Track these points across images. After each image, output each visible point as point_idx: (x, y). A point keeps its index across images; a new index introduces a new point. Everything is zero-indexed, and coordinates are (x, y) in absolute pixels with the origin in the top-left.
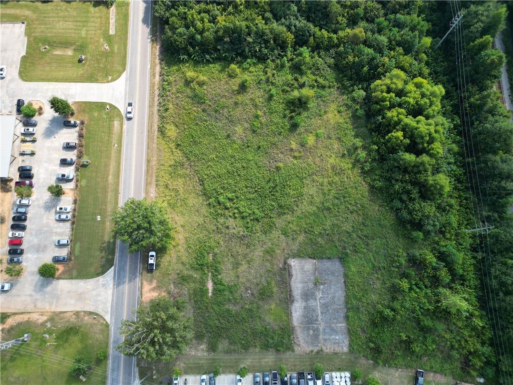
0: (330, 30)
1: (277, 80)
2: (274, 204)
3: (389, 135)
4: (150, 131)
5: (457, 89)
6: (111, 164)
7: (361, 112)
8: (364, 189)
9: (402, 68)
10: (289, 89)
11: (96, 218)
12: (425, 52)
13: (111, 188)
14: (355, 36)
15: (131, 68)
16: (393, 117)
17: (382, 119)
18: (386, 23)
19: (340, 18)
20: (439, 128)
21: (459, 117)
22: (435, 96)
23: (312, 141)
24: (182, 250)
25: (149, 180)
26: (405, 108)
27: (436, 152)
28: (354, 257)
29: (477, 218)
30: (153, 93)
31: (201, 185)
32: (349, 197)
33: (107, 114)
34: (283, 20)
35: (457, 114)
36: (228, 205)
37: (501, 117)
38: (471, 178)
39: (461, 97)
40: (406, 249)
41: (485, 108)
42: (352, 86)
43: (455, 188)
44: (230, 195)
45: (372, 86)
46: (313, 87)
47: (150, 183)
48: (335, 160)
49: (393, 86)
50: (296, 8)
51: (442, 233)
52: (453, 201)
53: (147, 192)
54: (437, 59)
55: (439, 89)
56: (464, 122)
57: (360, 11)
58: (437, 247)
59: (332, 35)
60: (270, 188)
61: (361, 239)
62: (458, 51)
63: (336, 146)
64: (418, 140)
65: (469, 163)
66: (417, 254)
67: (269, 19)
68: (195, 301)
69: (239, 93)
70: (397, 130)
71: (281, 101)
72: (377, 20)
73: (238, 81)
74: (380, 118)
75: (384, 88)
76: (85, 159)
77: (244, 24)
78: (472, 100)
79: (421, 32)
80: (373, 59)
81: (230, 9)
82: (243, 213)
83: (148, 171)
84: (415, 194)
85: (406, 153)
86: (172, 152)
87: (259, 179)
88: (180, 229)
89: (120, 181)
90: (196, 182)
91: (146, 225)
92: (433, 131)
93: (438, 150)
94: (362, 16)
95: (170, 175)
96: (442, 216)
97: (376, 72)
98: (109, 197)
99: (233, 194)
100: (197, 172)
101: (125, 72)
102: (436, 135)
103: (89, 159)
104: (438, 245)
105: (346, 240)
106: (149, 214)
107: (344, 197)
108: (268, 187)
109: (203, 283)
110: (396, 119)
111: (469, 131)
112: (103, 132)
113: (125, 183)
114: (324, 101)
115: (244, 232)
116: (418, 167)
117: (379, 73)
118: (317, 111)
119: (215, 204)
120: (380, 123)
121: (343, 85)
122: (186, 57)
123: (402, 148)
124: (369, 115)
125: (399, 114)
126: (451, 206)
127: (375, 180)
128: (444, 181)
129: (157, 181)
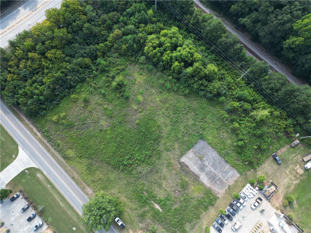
0: (103, 41)
1: (99, 84)
2: (151, 142)
3: (172, 67)
4: (60, 163)
5: (180, 22)
6: (55, 197)
7: (151, 67)
8: (183, 99)
9: (150, 33)
10: (109, 84)
11: (73, 230)
12: (154, 17)
13: (66, 209)
14: (117, 35)
15: (20, 142)
16: (166, 58)
17: (163, 63)
18: (125, 18)
19: (102, 32)
20: (191, 46)
21: (192, 33)
22: (176, 34)
23: (141, 98)
24: (129, 203)
25: (82, 187)
26: (168, 50)
27: (198, 58)
28: (206, 133)
29: (237, 70)
30: (44, 143)
31: (109, 165)
32: (180, 109)
33: (29, 175)
34: (77, 55)
35: (190, 32)
36: (131, 162)
37: (210, 20)
38: (220, 55)
39: (185, 24)
40: (223, 109)
41: (200, 21)
42: (136, 58)
43: (218, 65)
44: (128, 157)
45: (145, 51)
46: (119, 73)
47: (84, 188)
48: (159, 97)
49: (154, 45)
50: (77, 45)
51: (230, 89)
52: (222, 72)
53: (87, 194)
54: (160, 15)
55: (174, 29)
56: (196, 34)
57: (109, 22)
58: (234, 97)
59: (106, 43)
60: (143, 137)
61: (201, 122)
62: (166, 5)
63: (153, 91)
64: (186, 59)
65: (213, 50)
66: (229, 107)
67: (69, 60)
68: (157, 220)
69: (87, 106)
70: (174, 62)
71: (110, 92)
72: (120, 20)
73: (81, 101)
74: (161, 63)
75: (151, 48)
76: (40, 208)
77: (59, 73)
78: (191, 22)
79: (144, 10)
80: (134, 39)
81: (46, 71)
82: (141, 159)
83: (77, 183)
84: (205, 82)
85: (187, 69)
86: (80, 163)
87: (134, 137)
88: (119, 195)
89: (68, 201)
90: (106, 166)
92: (189, 50)
93: (198, 56)
94: (111, 23)
95: (90, 174)
96: (224, 81)
97: (141, 45)
98: (69, 214)
99: (129, 155)
100: (102, 161)
101: (19, 146)
102: (192, 51)
103: (42, 206)
104: (233, 95)
105: (195, 128)
107: (178, 110)
108: (141, 137)
109: (153, 209)
110: (169, 58)
111: (201, 36)
112: (36, 186)
113: (71, 200)
114: (130, 75)
116: (196, 70)
117: (142, 43)
118: (131, 82)
119: (124, 168)
120: (163, 65)
121: (131, 61)
122: (44, 112)
123: (183, 68)
124: (155, 65)
125: (168, 54)
126: (223, 74)
127: (183, 91)
128: (212, 67)
129: (86, 183)
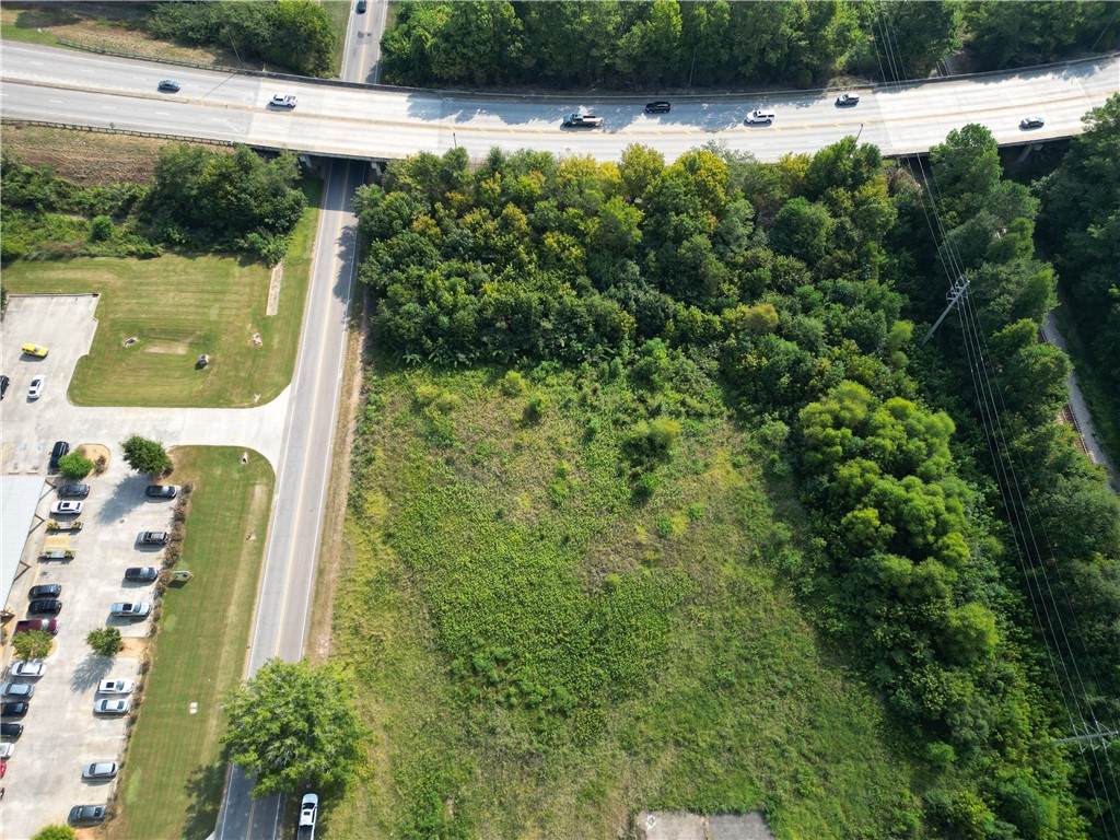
0: (707, 307)
1: (602, 401)
2: (601, 672)
3: (849, 515)
4: (330, 506)
5: (980, 422)
6: (238, 579)
7: (781, 467)
8: (806, 637)
9: (861, 380)
10: (628, 419)
11: (187, 709)
12: (902, 349)
13: (230, 634)
14: (758, 318)
15: (303, 379)
16: (851, 477)
17: (829, 481)
18: (817, 296)
19: (725, 287)
20: (954, 502)
21: (995, 479)
22: (936, 435)
23: (682, 526)
25: (317, 617)
26: (876, 460)
27: (954, 554)
28: (796, 809)
29: (1073, 709)
30: (344, 426)
31: (434, 626)
32: (773, 656)
33: (243, 470)
34: (613, 290)
35: (989, 471)
36: (495, 674)
37: (1085, 479)
38: (1042, 614)
39: (991, 437)
40: (917, 788)
41: (1049, 460)
42: (760, 413)
43: (1012, 638)
44: (499, 651)
45: (802, 414)
46: (678, 415)
47: (320, 623)
48: (735, 569)
49: (846, 414)
50: (637, 269)
51: (999, 746)
52: (1011, 669)
53: (311, 646)
54: (928, 363)
55: (942, 419)
56: (1005, 490)
57: (765, 273)
58: (993, 783)
59: (710, 317)
60: (591, 635)
61: (809, 760)
62: (970, 348)
63: (734, 538)
64: (913, 528)
65: (1032, 579)
66: (946, 800)
67: (585, 288)
69: (523, 425)
70: (865, 506)
71: (612, 442)
72: (798, 290)
73: (522, 403)
74: (825, 479)
75: (828, 418)
76: (181, 570)
77: (535, 296)
78: (1016, 443)
79: (890, 312)
80: (798, 361)
81: (509, 269)
82: (529, 694)
83: (317, 594)
84: (922, 650)
85: (891, 556)
86: (374, 550)
87: (566, 611)
88: (380, 735)
89: (253, 618)
90: (425, 618)
91: (302, 725)
92: (943, 508)
93: (959, 549)
94: (768, 282)
95: (366, 603)
96: (992, 704)
97: (806, 388)
98: (224, 655)
99: (508, 649)
100: (426, 596)
101: (290, 386)
102: (951, 518)
103: (190, 569)
104: (994, 777)
105: (772, 763)
106: (312, 697)
107: (762, 657)
108: (586, 632)
110: (859, 481)
111: (1020, 508)
112: (229, 509)
113: (263, 622)
114: (702, 444)
115: (531, 743)
116: (921, 587)
117: (813, 387)
118: (689, 463)
119: (464, 672)
120: (827, 489)
121: (740, 411)
122: (418, 357)
123: (879, 543)
124: (802, 473)
125: (864, 471)
126: (1008, 679)
127: (827, 616)
128: (982, 618)
129: (336, 617)
